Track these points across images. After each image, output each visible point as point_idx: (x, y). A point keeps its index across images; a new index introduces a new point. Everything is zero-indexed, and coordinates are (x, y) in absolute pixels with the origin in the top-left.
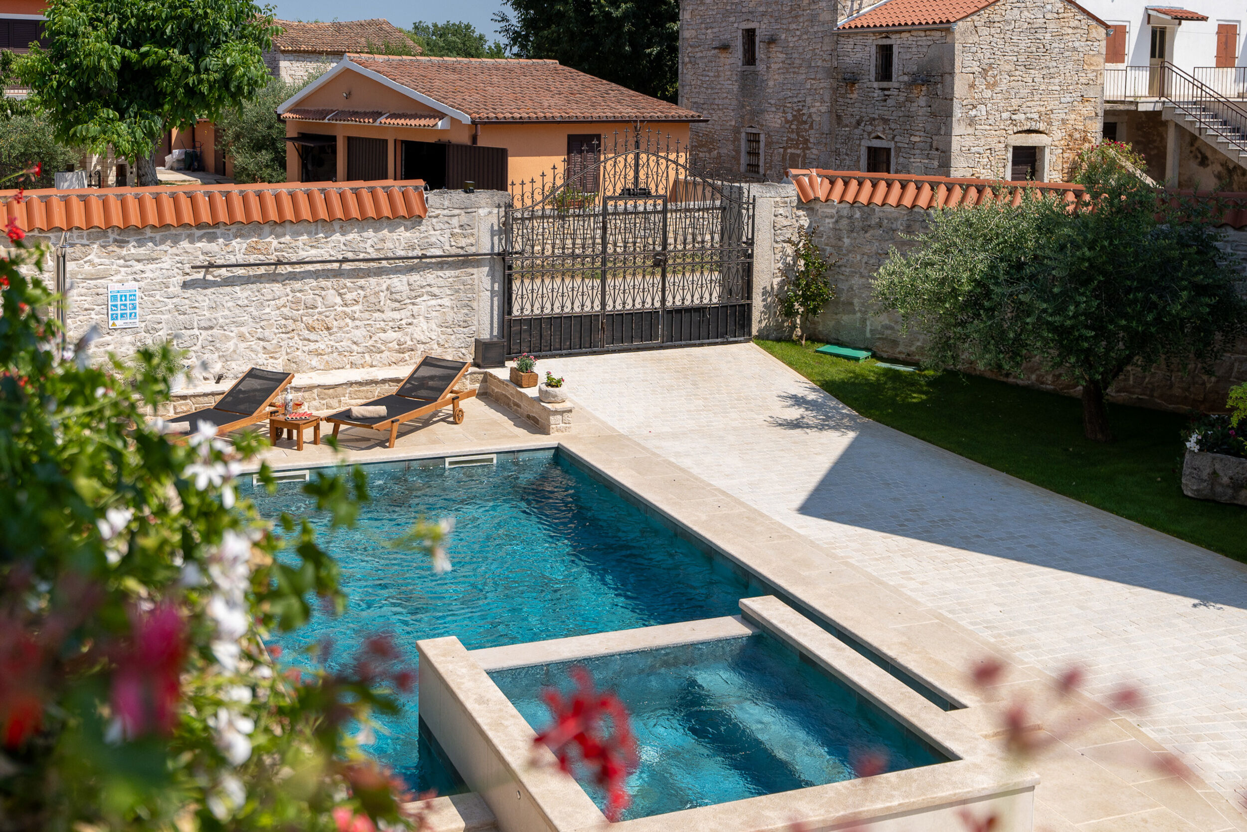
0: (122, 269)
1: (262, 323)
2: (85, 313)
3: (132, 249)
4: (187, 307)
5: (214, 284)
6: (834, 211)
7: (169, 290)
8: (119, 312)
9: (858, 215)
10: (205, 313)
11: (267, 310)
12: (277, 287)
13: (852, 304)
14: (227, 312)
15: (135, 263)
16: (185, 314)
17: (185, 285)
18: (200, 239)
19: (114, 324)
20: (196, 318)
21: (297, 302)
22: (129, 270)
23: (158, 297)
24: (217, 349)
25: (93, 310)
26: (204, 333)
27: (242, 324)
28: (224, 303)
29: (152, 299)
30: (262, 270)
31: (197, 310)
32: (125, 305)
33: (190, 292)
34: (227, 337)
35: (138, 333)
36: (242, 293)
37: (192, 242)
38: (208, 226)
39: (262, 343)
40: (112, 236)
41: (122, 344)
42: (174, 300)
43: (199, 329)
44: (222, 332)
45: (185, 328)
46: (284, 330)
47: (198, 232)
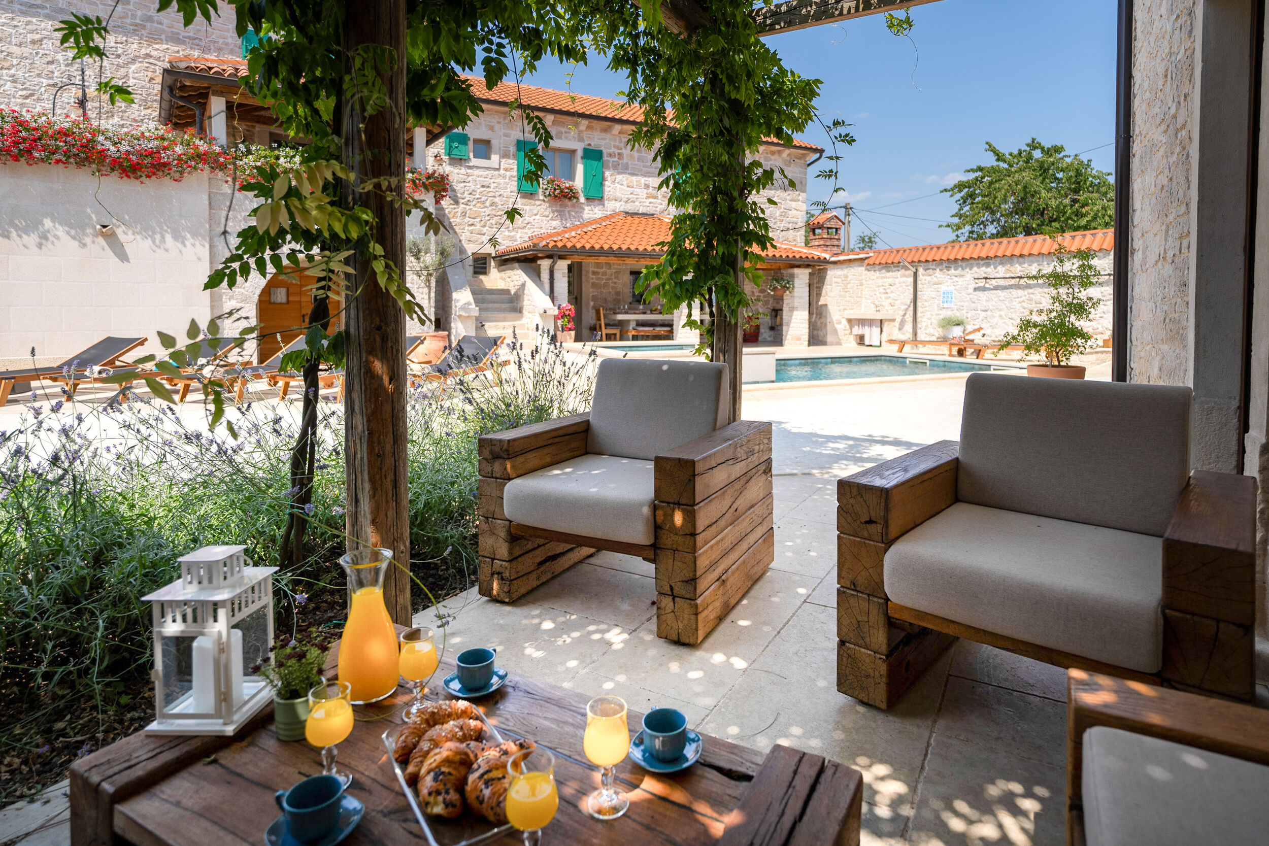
0: (950, 280)
2: (932, 299)
3: (952, 271)
4: (976, 299)
5: (990, 289)
7: (968, 291)
8: (945, 300)
10: (984, 302)
12: (1020, 292)
14: (994, 304)
15: (954, 278)
16: (975, 302)
17: (975, 289)
18: (983, 265)
19: (943, 305)
20: (979, 305)
21: (1031, 300)
23: (963, 294)
25: (936, 298)
26: (984, 314)
27: (1000, 310)
28: (993, 299)
29: (960, 295)
30: (1013, 282)
31: (979, 301)
32: (948, 297)
33: (977, 293)
34: (994, 316)
35: (954, 310)
37: (979, 268)
38: (983, 259)
40: (945, 265)
42: (970, 296)
43: (981, 311)
44: (992, 313)
45: (974, 310)
47: (982, 262)
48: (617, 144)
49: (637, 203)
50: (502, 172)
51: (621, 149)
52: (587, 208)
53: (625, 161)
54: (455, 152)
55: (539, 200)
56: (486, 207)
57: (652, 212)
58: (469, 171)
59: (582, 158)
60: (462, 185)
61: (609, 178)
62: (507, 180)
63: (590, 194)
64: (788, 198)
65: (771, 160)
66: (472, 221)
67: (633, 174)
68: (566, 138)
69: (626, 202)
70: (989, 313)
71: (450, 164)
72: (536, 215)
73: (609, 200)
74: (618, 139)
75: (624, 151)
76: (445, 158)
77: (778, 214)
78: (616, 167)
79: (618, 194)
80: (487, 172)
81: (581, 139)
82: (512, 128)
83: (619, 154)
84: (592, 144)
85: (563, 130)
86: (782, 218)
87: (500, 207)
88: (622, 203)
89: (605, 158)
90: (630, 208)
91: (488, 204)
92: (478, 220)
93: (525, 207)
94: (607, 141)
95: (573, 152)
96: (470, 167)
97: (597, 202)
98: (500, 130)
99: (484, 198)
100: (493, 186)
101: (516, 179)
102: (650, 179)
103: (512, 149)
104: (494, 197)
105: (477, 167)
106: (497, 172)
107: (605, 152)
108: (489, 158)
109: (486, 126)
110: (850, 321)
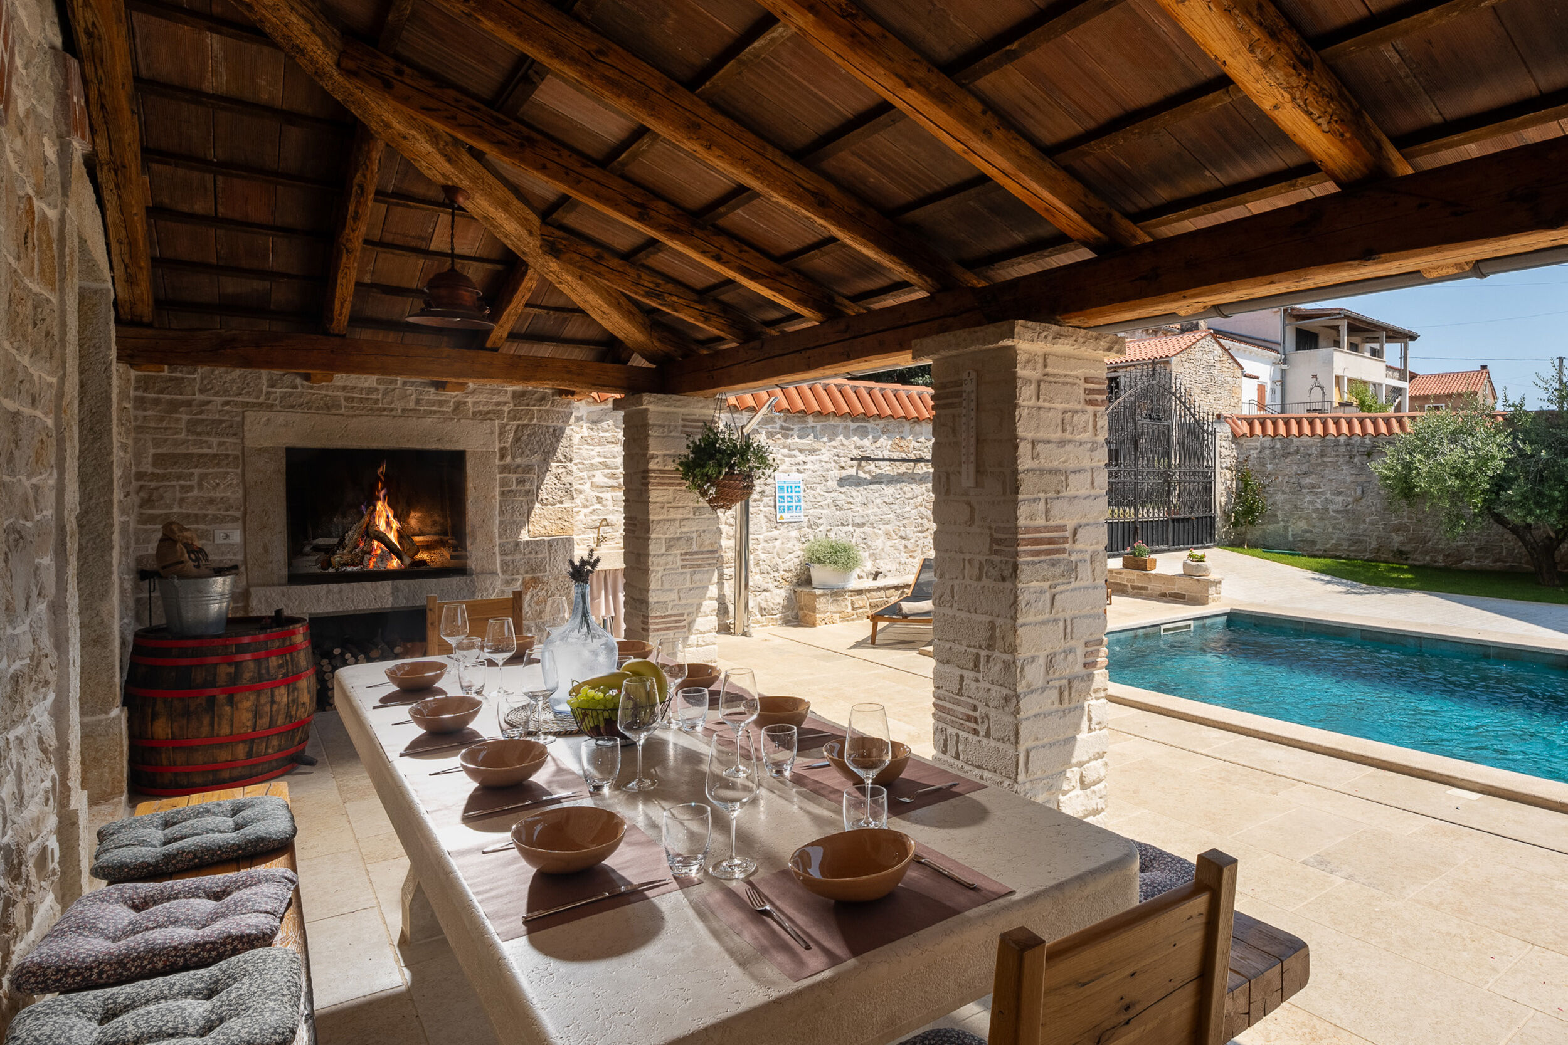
0: (786, 459)
1: (905, 522)
2: (755, 504)
3: (794, 440)
4: (843, 502)
5: (866, 481)
6: (1258, 444)
7: (828, 484)
8: (786, 504)
9: (1278, 445)
10: (858, 509)
11: (908, 509)
13: (1276, 515)
14: (876, 509)
15: (798, 453)
16: (841, 509)
17: (842, 482)
18: (854, 432)
19: (779, 516)
20: (852, 514)
22: (793, 460)
24: (869, 547)
25: (760, 500)
26: (858, 530)
27: (888, 522)
28: (874, 500)
29: (814, 492)
30: (903, 468)
31: (851, 506)
32: (791, 497)
33: (845, 489)
34: (876, 535)
35: (802, 527)
36: (889, 490)
37: (847, 437)
38: (862, 418)
39: (903, 542)
40: (779, 422)
41: (788, 539)
42: (833, 495)
43: (853, 525)
44: (872, 529)
45: (842, 524)
46: (920, 529)
47: (853, 425)
70: (866, 529)
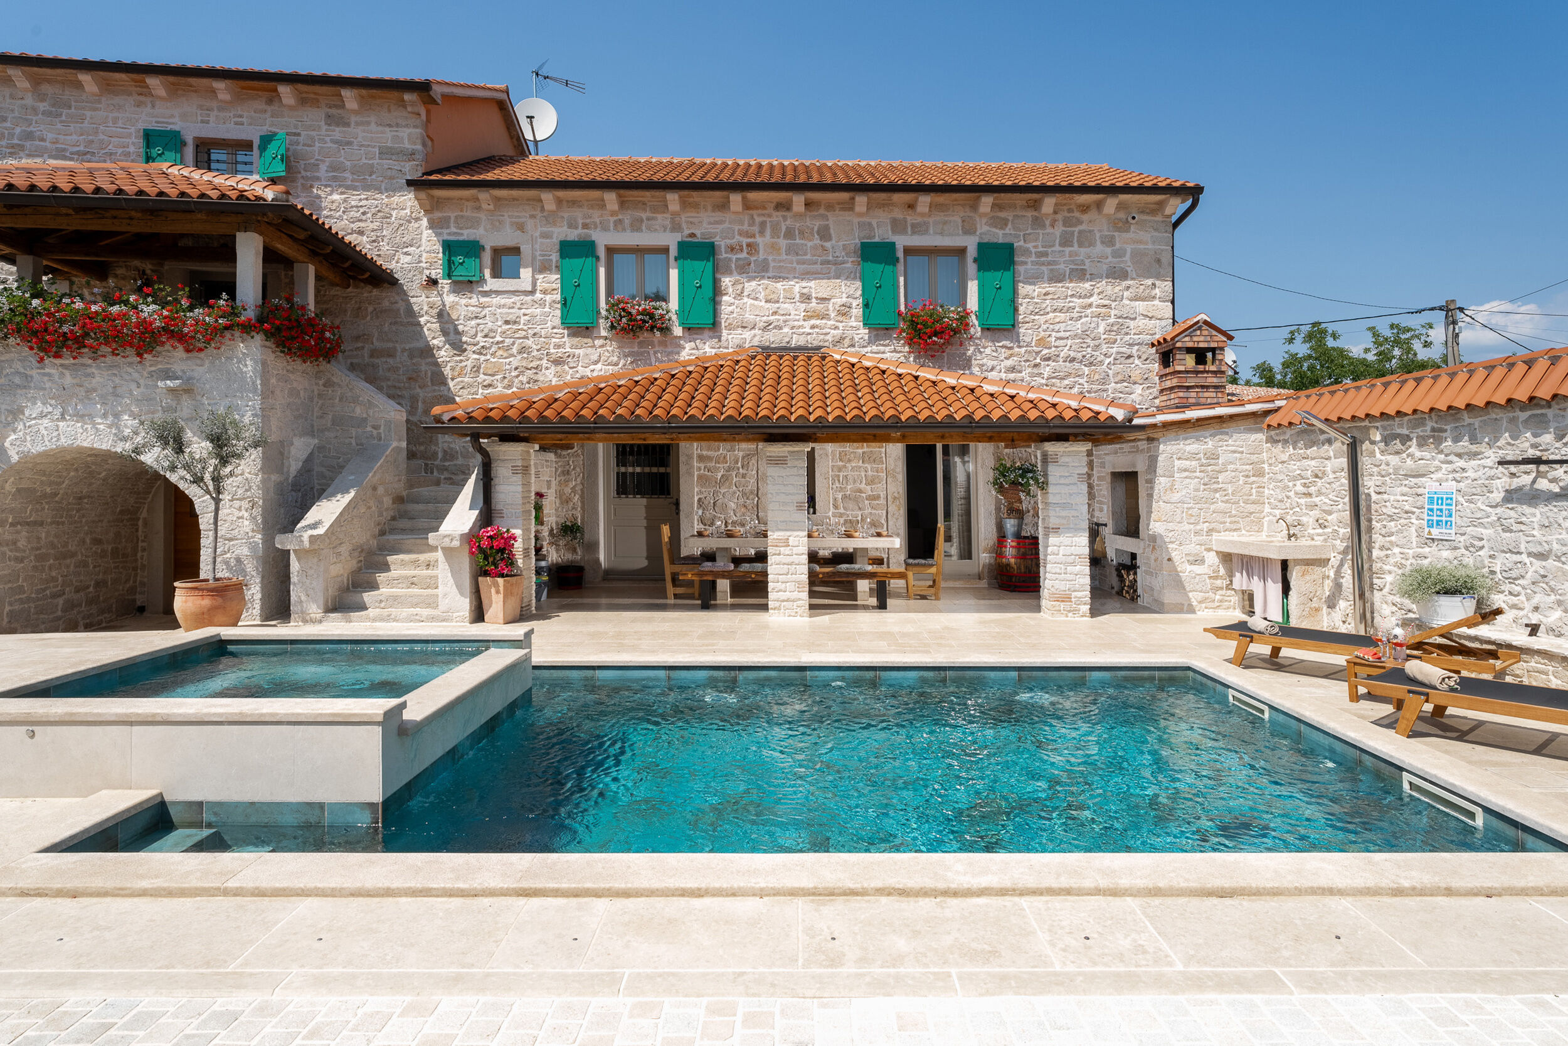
0: (1444, 466)
2: (1405, 516)
4: (1512, 520)
5: (1550, 494)
7: (1491, 495)
8: (1435, 519)
10: (1535, 533)
14: (1563, 535)
15: (1455, 459)
16: (1511, 531)
18: (1524, 424)
19: (1429, 532)
20: (1523, 539)
22: (1450, 467)
23: (1479, 504)
24: (1553, 590)
25: (1413, 513)
26: (1537, 564)
28: (1561, 521)
29: (1472, 505)
31: (1523, 527)
32: (1441, 510)
33: (1514, 503)
34: (1564, 574)
35: (1456, 548)
40: (1429, 426)
41: (1438, 560)
42: (1498, 510)
43: (1530, 554)
44: (1560, 565)
45: (1511, 552)
48: (745, 227)
49: (786, 330)
50: (538, 295)
51: (753, 236)
52: (688, 346)
53: (761, 256)
54: (459, 272)
55: (600, 337)
56: (512, 355)
57: (816, 343)
58: (482, 300)
59: (676, 259)
60: (473, 322)
61: (730, 290)
62: (547, 309)
63: (693, 321)
64: (1126, 294)
65: (1080, 222)
66: (489, 379)
67: (777, 278)
68: (649, 228)
69: (765, 329)
70: (1551, 563)
71: (454, 292)
72: (596, 362)
73: (730, 327)
74: (746, 219)
75: (759, 239)
76: (445, 283)
77: (1101, 329)
78: (743, 269)
79: (749, 317)
80: (515, 299)
81: (676, 228)
82: (554, 224)
83: (749, 245)
84: (698, 233)
85: (644, 216)
86: (1112, 336)
87: (535, 353)
88: (756, 331)
89: (723, 255)
90: (773, 338)
91: (514, 350)
92: (498, 377)
93: (577, 352)
94: (726, 225)
95: (665, 250)
96: (486, 294)
97: (707, 333)
98: (535, 228)
99: (508, 341)
100: (523, 319)
101: (559, 306)
102: (812, 284)
103: (555, 257)
104: (527, 338)
105: (498, 293)
106: (529, 298)
107: (722, 243)
108: (517, 276)
109: (512, 224)
110: (1227, 558)
